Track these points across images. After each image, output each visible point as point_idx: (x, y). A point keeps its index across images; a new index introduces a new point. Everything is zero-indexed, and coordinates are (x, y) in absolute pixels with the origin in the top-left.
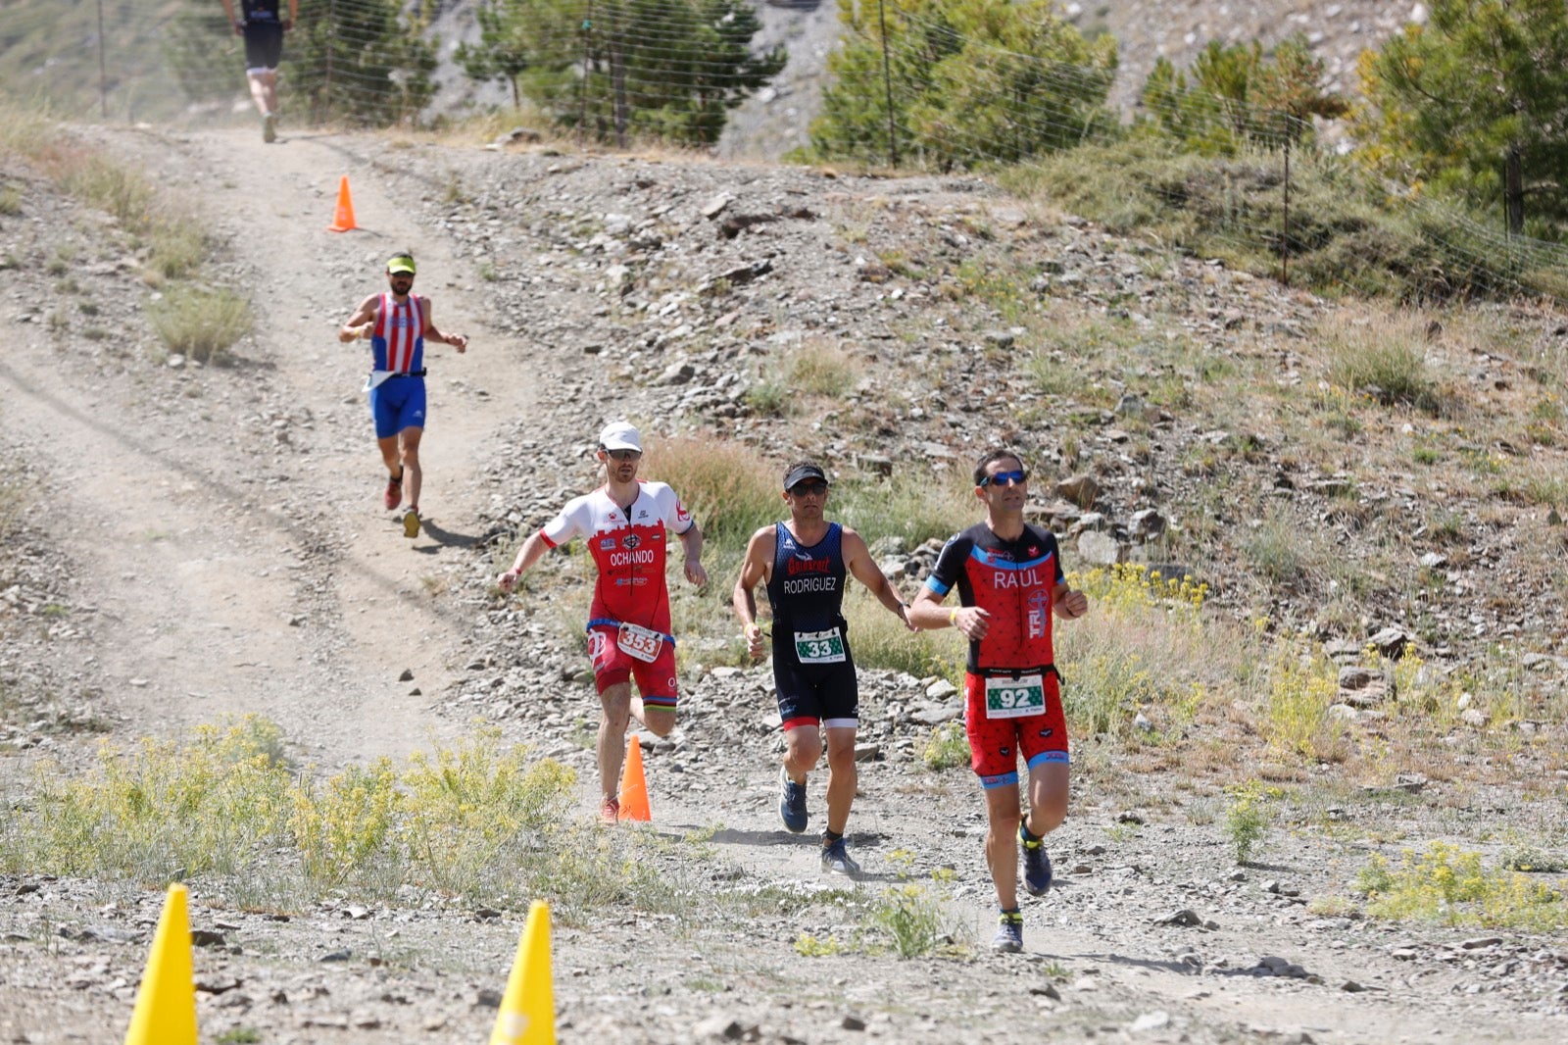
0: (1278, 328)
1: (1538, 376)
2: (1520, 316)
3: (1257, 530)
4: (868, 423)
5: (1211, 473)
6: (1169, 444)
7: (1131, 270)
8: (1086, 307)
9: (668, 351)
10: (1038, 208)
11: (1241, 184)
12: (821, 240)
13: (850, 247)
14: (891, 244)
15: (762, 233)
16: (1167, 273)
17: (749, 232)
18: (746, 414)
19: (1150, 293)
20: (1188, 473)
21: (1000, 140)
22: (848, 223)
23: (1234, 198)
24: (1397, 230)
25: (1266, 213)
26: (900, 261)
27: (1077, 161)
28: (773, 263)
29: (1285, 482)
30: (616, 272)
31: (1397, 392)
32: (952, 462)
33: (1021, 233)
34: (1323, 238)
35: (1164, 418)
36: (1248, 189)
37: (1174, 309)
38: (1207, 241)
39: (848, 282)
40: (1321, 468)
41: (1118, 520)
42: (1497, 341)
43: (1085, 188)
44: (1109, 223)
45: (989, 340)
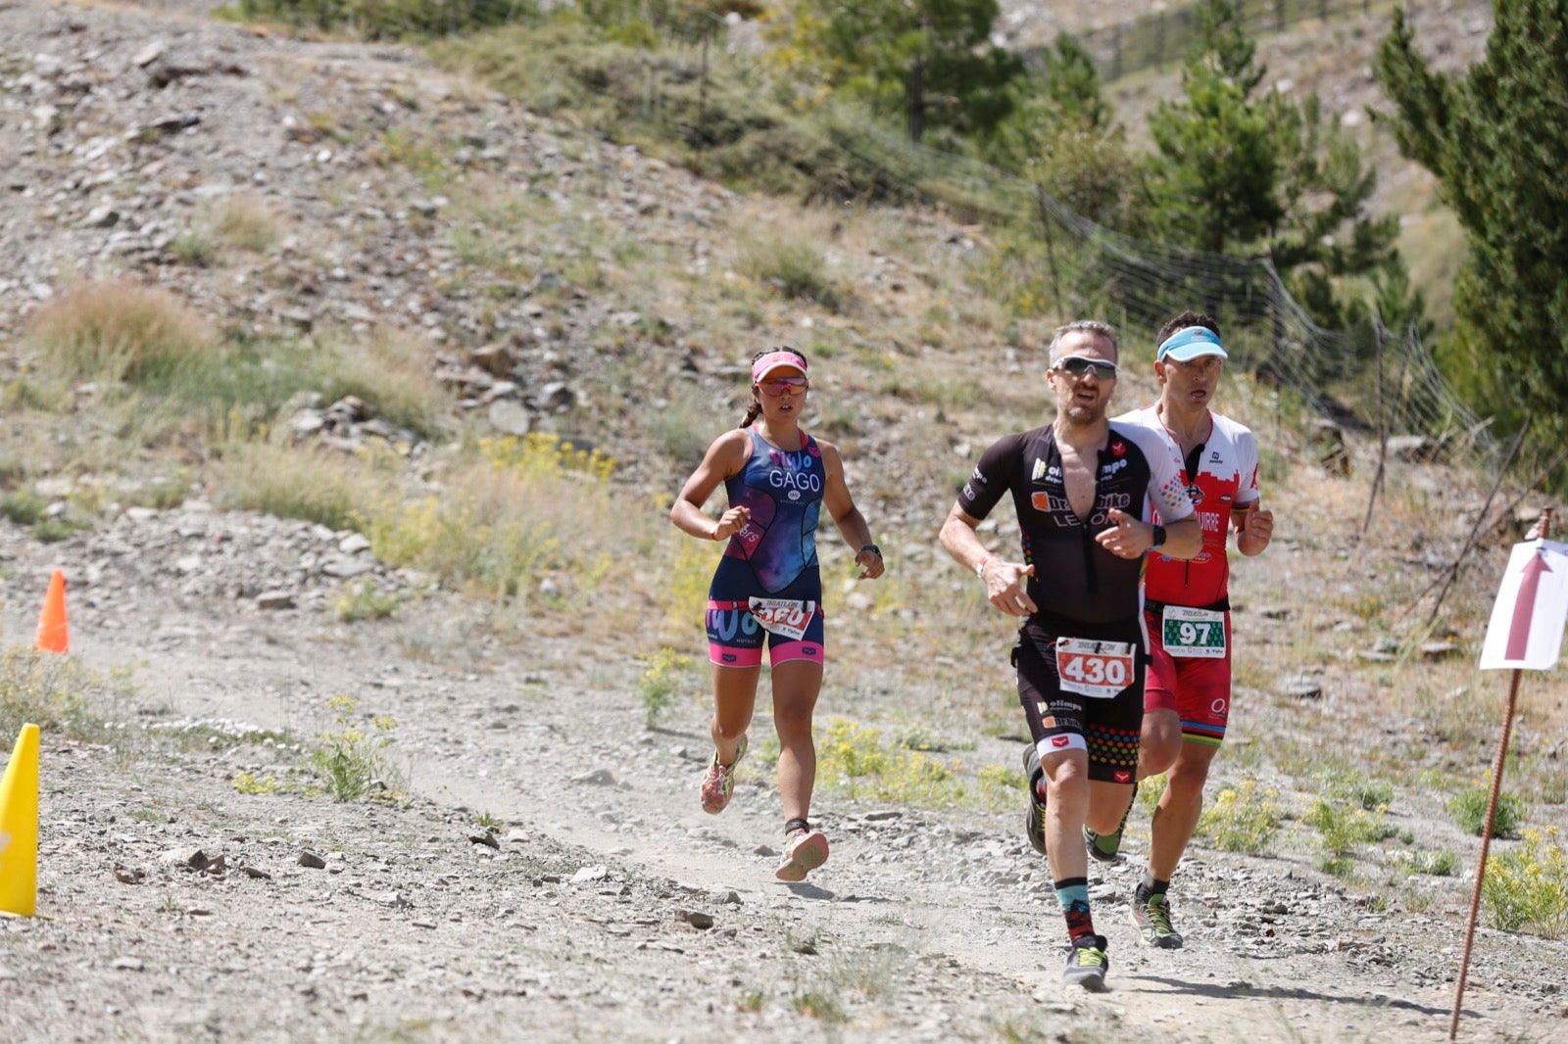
0: (689, 217)
1: (930, 281)
2: (914, 223)
3: (661, 410)
4: (291, 281)
5: (622, 352)
6: (582, 322)
7: (551, 150)
8: (507, 182)
9: (94, 195)
10: (465, 83)
11: (661, 75)
12: (251, 98)
13: (280, 106)
14: (320, 106)
15: (193, 87)
16: (586, 156)
17: (180, 84)
18: (171, 263)
19: (570, 174)
20: (602, 351)
21: (429, 13)
22: (279, 83)
23: (653, 88)
24: (805, 131)
25: (682, 106)
26: (328, 125)
27: (502, 40)
28: (203, 116)
29: (690, 366)
30: (45, 113)
31: (800, 287)
32: (372, 324)
33: (447, 106)
34: (735, 134)
35: (578, 297)
36: (667, 81)
37: (591, 192)
38: (625, 128)
39: (277, 141)
40: (725, 356)
41: (529, 392)
42: (894, 246)
43: (510, 68)
44: (532, 103)
45: (414, 209)
